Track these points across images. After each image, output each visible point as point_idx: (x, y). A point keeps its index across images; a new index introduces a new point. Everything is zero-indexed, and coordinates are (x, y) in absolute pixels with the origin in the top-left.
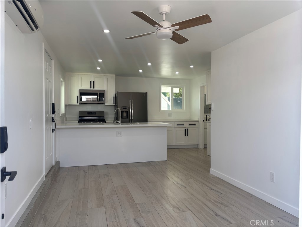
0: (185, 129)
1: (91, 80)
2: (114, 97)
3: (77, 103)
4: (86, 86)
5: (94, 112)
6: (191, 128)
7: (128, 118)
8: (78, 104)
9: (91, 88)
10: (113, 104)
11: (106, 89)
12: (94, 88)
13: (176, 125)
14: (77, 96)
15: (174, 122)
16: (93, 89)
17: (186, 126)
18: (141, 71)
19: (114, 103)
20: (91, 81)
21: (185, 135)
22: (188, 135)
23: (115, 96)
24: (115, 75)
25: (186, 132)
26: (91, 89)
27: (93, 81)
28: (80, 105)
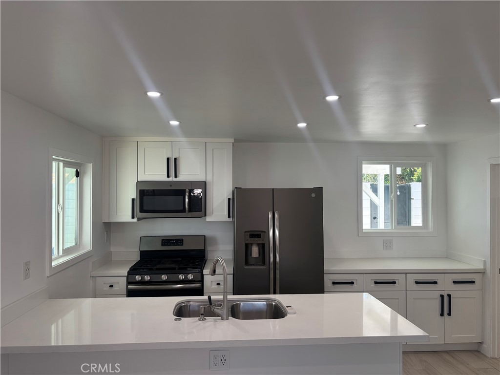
0: (442, 296)
1: (169, 156)
2: (229, 199)
3: (133, 217)
4: (157, 173)
5: (179, 239)
6: (457, 292)
7: (264, 263)
8: (135, 220)
9: (168, 176)
10: (227, 219)
11: (209, 179)
12: (176, 177)
13: (413, 282)
14: (133, 200)
15: (406, 274)
16: (174, 179)
17: (445, 286)
18: (302, 125)
19: (229, 217)
20: (168, 159)
21: (442, 315)
22: (449, 314)
23: (231, 197)
24: (232, 140)
25: (446, 306)
26: (170, 179)
27: (175, 159)
28: (141, 222)
